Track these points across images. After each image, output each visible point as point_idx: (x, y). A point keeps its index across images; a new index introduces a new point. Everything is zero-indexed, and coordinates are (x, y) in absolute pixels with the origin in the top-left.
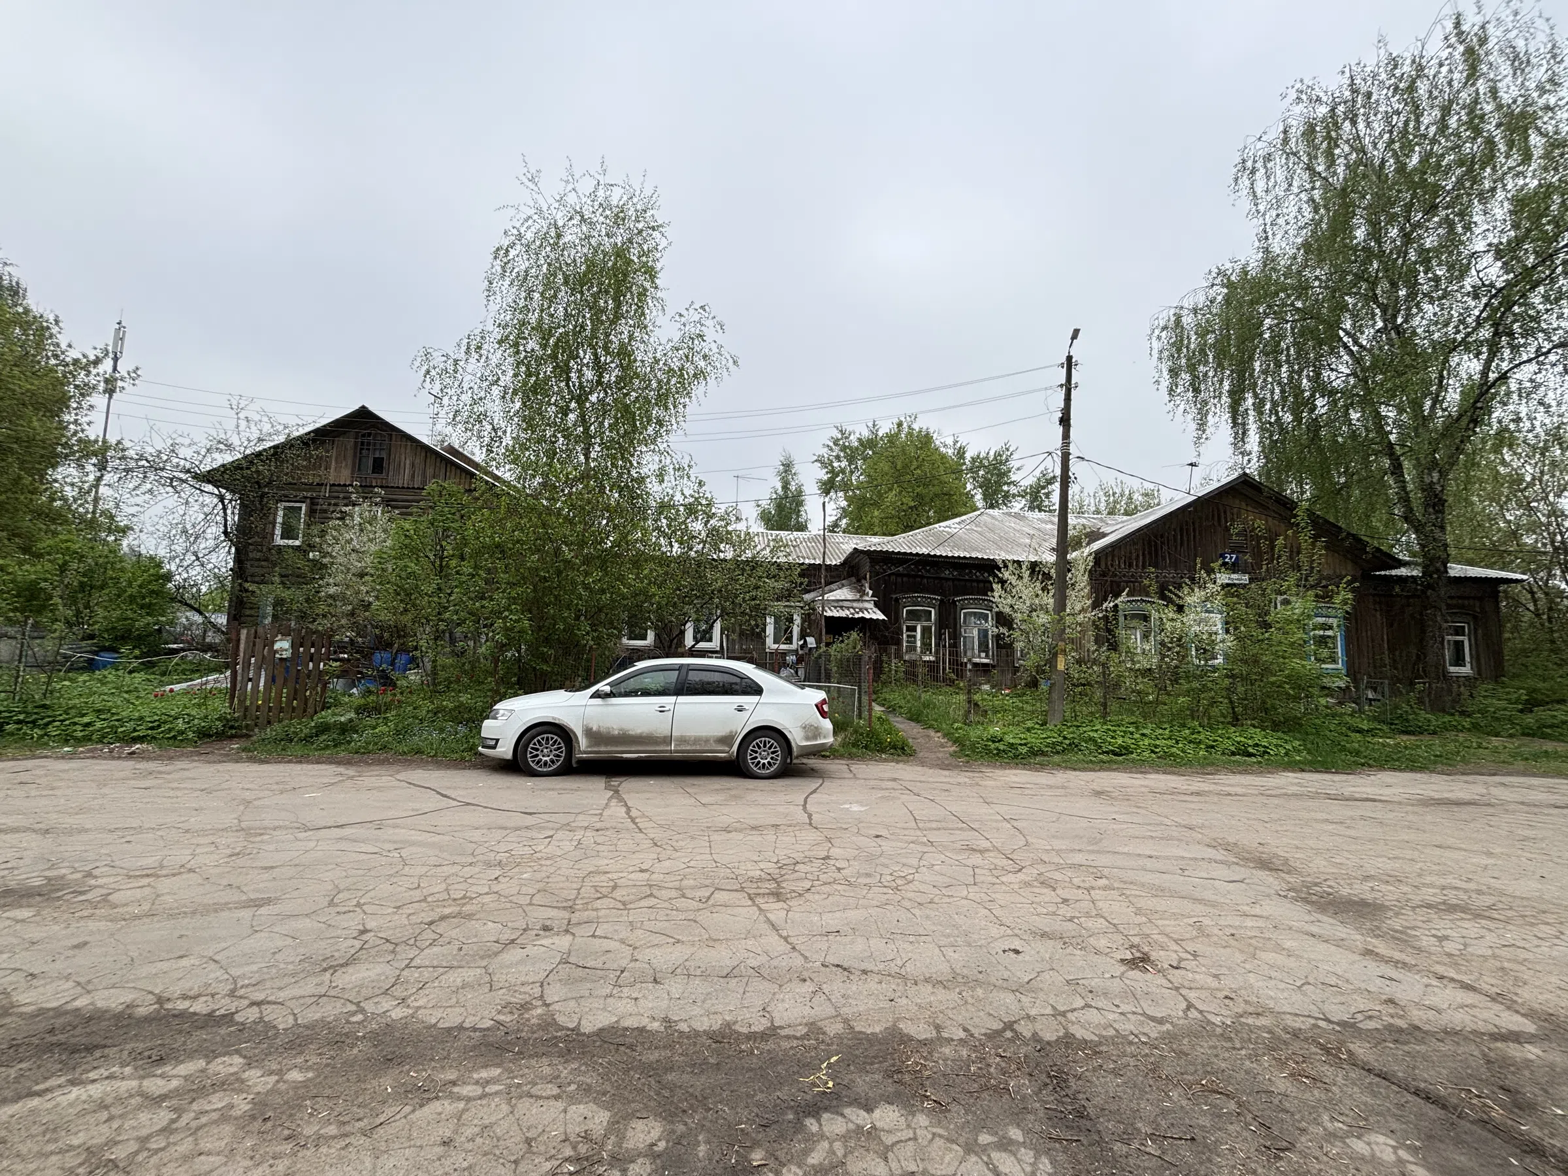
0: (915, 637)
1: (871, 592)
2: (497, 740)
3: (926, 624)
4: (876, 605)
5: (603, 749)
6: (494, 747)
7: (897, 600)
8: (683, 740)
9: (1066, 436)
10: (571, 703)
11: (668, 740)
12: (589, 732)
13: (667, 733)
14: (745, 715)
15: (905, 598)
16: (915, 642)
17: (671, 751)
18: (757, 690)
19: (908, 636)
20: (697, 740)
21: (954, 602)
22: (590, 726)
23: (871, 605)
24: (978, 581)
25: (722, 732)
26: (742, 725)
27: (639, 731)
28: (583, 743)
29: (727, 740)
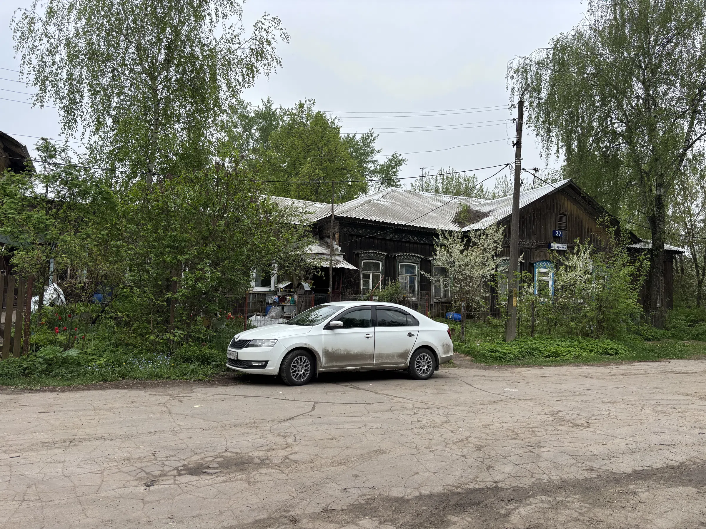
0: (368, 282)
1: (340, 248)
2: (267, 362)
3: (376, 273)
4: (345, 258)
5: (334, 364)
6: (264, 367)
7: (358, 254)
8: (380, 356)
9: (518, 154)
10: (311, 333)
11: (371, 356)
12: (326, 353)
13: (371, 351)
14: (413, 339)
15: (363, 253)
16: (369, 286)
17: (374, 364)
18: (416, 323)
19: (364, 282)
20: (388, 356)
21: (395, 257)
22: (327, 348)
23: (340, 258)
24: (410, 243)
25: (401, 350)
26: (412, 345)
27: (356, 351)
28: (323, 360)
29: (403, 355)
